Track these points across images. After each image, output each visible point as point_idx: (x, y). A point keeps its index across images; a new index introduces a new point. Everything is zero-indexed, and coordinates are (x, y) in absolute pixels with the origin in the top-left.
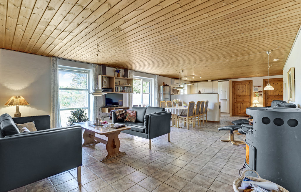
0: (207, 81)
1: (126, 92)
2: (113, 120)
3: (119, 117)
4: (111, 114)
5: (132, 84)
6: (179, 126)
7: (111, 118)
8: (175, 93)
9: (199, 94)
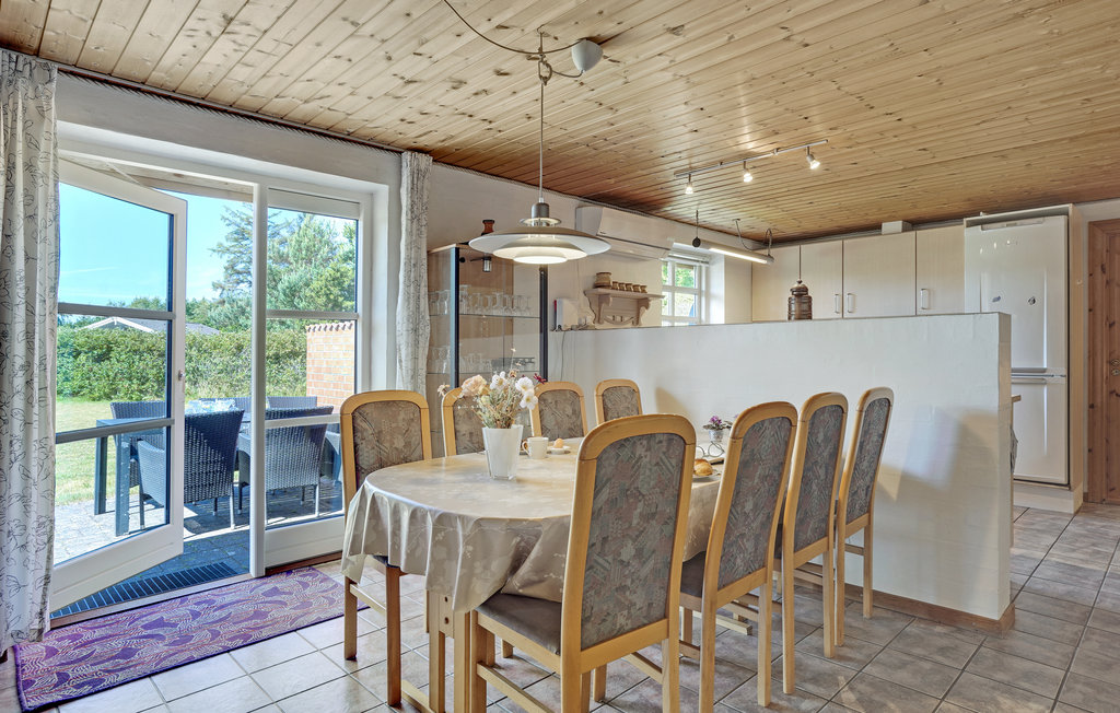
0: (875, 228)
8: (618, 319)
9: (796, 319)
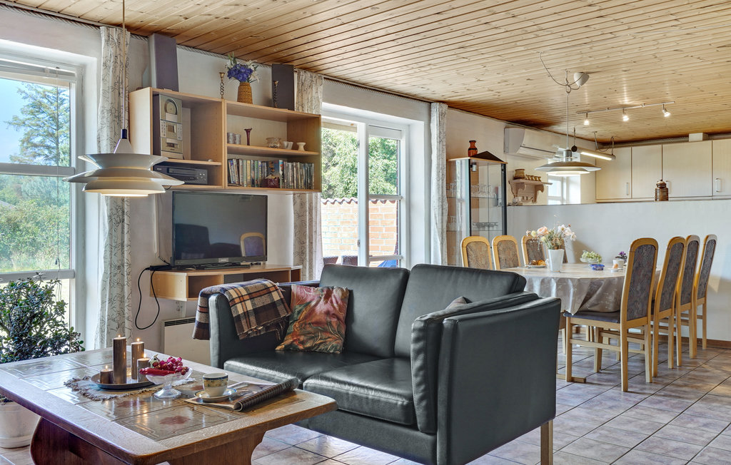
0: (682, 137)
1: (287, 187)
2: (213, 343)
3: (249, 325)
4: (205, 310)
5: (314, 144)
6: (570, 371)
7: (203, 332)
8: (525, 198)
9: (660, 200)
